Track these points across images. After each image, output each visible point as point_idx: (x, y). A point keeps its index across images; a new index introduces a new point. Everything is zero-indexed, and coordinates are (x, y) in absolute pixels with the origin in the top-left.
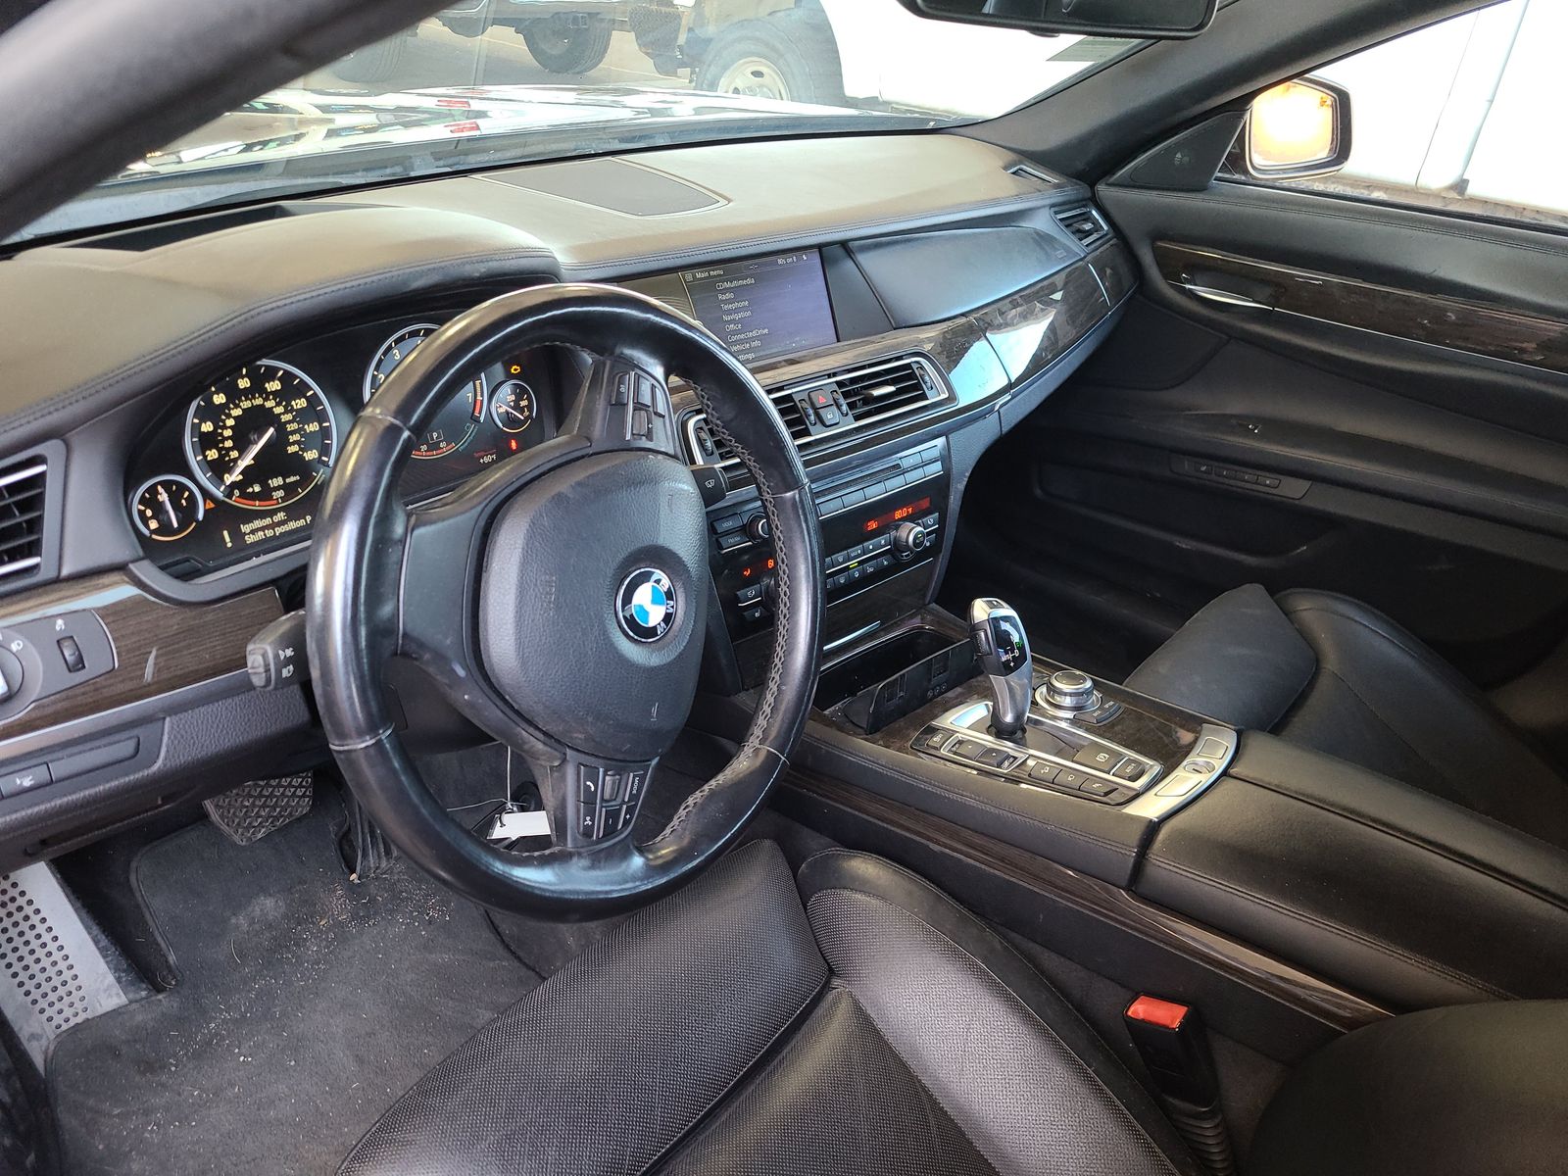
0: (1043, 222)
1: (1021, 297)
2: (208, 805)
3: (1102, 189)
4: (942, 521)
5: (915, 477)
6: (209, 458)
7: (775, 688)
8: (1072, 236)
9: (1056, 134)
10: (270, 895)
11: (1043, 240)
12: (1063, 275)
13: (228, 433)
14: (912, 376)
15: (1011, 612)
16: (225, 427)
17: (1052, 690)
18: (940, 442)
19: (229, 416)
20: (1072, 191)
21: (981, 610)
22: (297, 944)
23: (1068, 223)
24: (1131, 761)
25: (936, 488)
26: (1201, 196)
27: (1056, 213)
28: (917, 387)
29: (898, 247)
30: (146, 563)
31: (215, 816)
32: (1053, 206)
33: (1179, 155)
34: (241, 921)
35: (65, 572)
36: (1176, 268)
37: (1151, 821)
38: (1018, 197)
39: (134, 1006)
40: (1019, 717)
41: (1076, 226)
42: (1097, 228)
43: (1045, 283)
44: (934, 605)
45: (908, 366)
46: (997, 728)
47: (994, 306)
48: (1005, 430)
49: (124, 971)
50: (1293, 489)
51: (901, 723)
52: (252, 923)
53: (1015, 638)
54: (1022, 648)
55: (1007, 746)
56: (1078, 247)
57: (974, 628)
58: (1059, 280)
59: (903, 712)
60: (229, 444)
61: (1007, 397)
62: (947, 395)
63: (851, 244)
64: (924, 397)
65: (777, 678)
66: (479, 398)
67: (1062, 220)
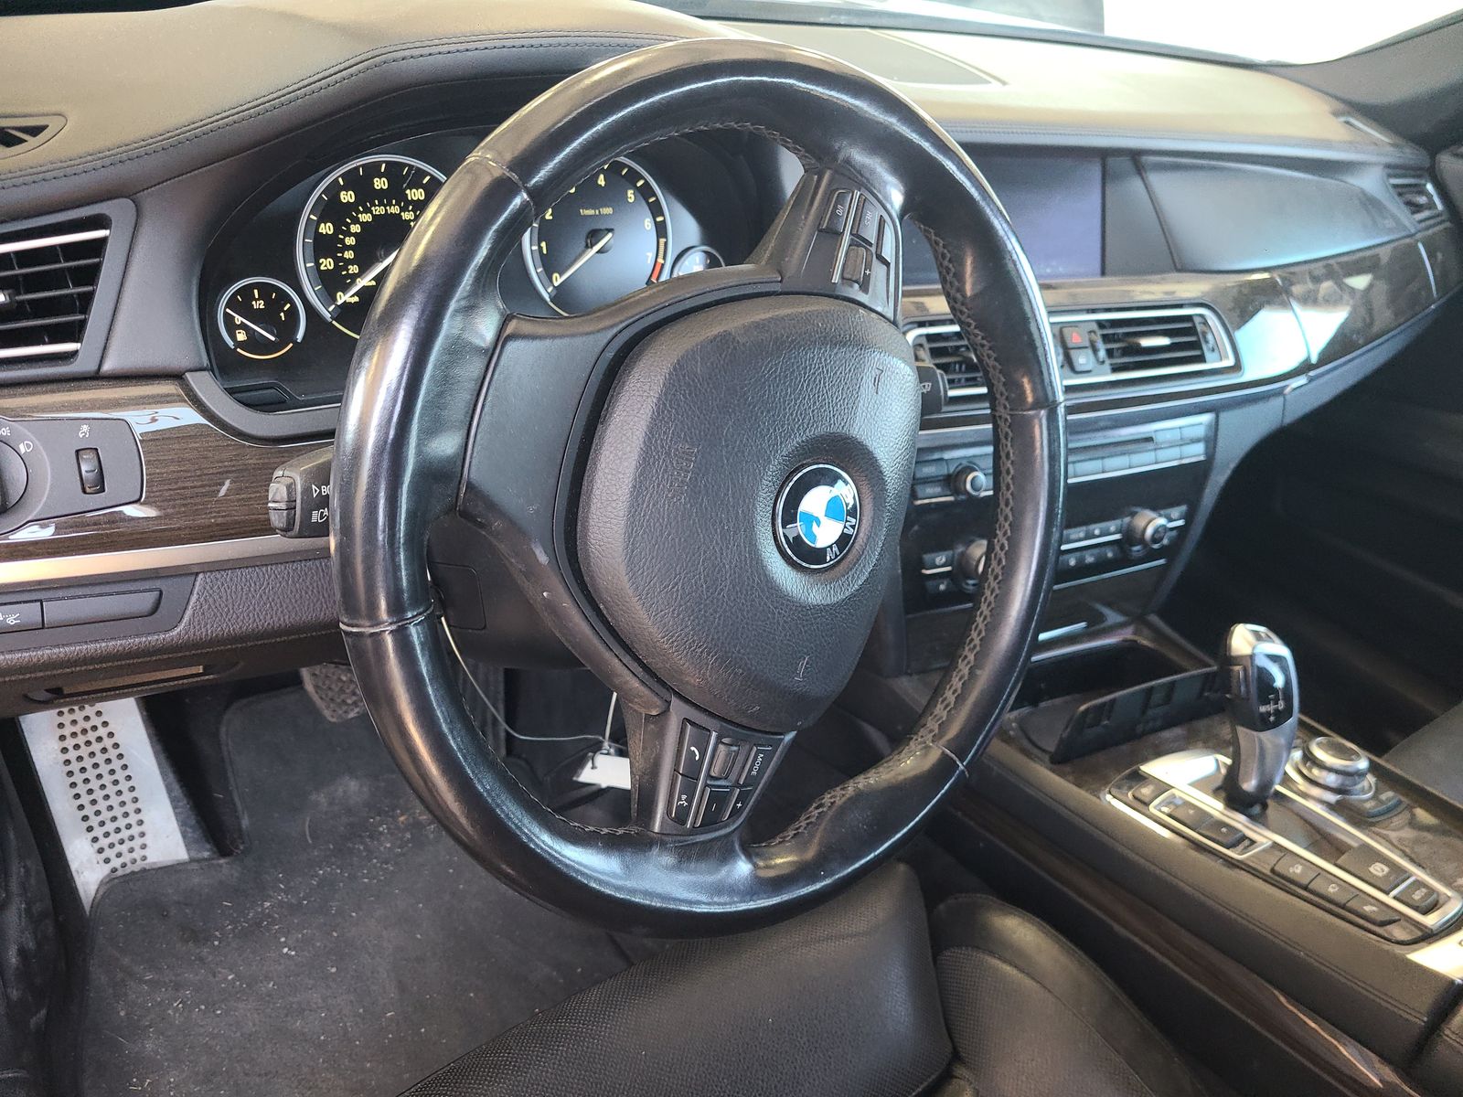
0: (1371, 182)
1: (1338, 263)
2: (305, 673)
3: (1445, 159)
4: (1189, 517)
5: (1168, 458)
6: (322, 268)
8: (1403, 206)
9: (1400, 88)
10: (357, 778)
11: (1370, 203)
12: (1389, 248)
13: (350, 241)
14: (1192, 331)
15: (1284, 651)
16: (349, 234)
17: (1309, 758)
18: (1206, 418)
19: (356, 221)
20: (1410, 155)
21: (1244, 639)
22: (371, 837)
23: (1401, 190)
24: (1419, 884)
25: (1189, 475)
27: (1390, 176)
28: (1196, 345)
29: (1201, 174)
30: (206, 375)
31: (309, 687)
32: (1388, 166)
34: (321, 798)
35: (108, 367)
37: (1452, 982)
38: (1351, 145)
39: (195, 866)
40: (1265, 786)
41: (1409, 197)
42: (1431, 205)
43: (1368, 253)
44: (1154, 619)
45: (1189, 318)
46: (1230, 791)
47: (1306, 267)
48: (1288, 420)
49: (191, 827)
51: (1101, 757)
52: (331, 804)
53: (1279, 682)
54: (1288, 699)
55: (1239, 821)
56: (1409, 221)
57: (1231, 660)
58: (1385, 254)
59: (1103, 744)
60: (349, 255)
61: (1302, 380)
62: (1230, 362)
63: (1144, 159)
64: (1201, 359)
66: (661, 261)
67: (1395, 186)
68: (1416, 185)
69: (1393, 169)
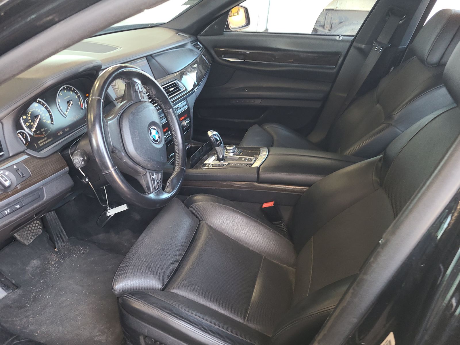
0: (190, 46)
2: (16, 235)
3: (199, 37)
4: (190, 119)
5: (183, 109)
6: (27, 125)
7: (178, 154)
8: (197, 49)
9: (186, 24)
10: (35, 260)
11: (191, 50)
12: (198, 58)
13: (29, 118)
14: (176, 85)
15: (217, 133)
16: (29, 117)
17: (227, 150)
19: (29, 114)
20: (193, 38)
21: (210, 133)
22: (47, 269)
24: (249, 158)
25: (187, 111)
26: (222, 36)
27: (192, 44)
28: (178, 88)
29: (163, 55)
31: (18, 238)
32: (191, 42)
33: (215, 27)
34: (29, 268)
35: (11, 155)
36: (220, 54)
37: (257, 167)
38: (183, 40)
40: (223, 156)
41: (196, 47)
42: (200, 47)
44: (192, 141)
45: (174, 83)
46: (219, 159)
47: (188, 67)
48: (197, 97)
49: (4, 286)
50: (258, 102)
51: (197, 164)
52: (32, 268)
53: (218, 139)
54: (220, 141)
55: (222, 162)
56: (198, 52)
57: (210, 138)
59: (197, 162)
60: (30, 121)
61: (197, 88)
62: (185, 89)
63: (153, 55)
64: (180, 90)
65: (178, 152)
66: (82, 103)
67: (193, 45)
68: (196, 44)
69: (192, 42)
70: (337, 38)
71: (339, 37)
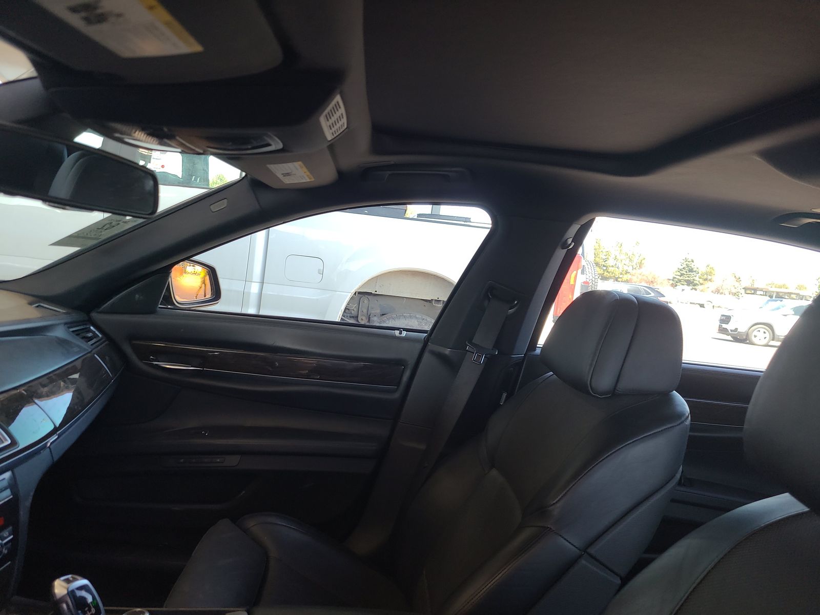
0: (60, 333)
1: (55, 375)
3: (94, 315)
4: (15, 532)
8: (81, 340)
9: (60, 287)
11: (62, 342)
12: (80, 360)
15: (85, 582)
18: (7, 475)
20: (75, 316)
21: (60, 588)
23: (77, 333)
25: (8, 509)
26: (152, 316)
27: (69, 328)
32: (66, 324)
33: (137, 296)
36: (145, 353)
38: (42, 319)
41: (84, 335)
42: (95, 336)
43: (69, 366)
47: (36, 382)
48: (56, 459)
50: (232, 461)
53: (90, 599)
54: (97, 607)
56: (87, 346)
57: (57, 603)
58: (78, 364)
61: (55, 437)
62: (9, 442)
67: (73, 331)
68: (85, 328)
69: (69, 325)
70: (397, 333)
71: (401, 333)
